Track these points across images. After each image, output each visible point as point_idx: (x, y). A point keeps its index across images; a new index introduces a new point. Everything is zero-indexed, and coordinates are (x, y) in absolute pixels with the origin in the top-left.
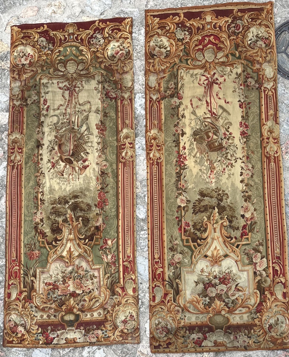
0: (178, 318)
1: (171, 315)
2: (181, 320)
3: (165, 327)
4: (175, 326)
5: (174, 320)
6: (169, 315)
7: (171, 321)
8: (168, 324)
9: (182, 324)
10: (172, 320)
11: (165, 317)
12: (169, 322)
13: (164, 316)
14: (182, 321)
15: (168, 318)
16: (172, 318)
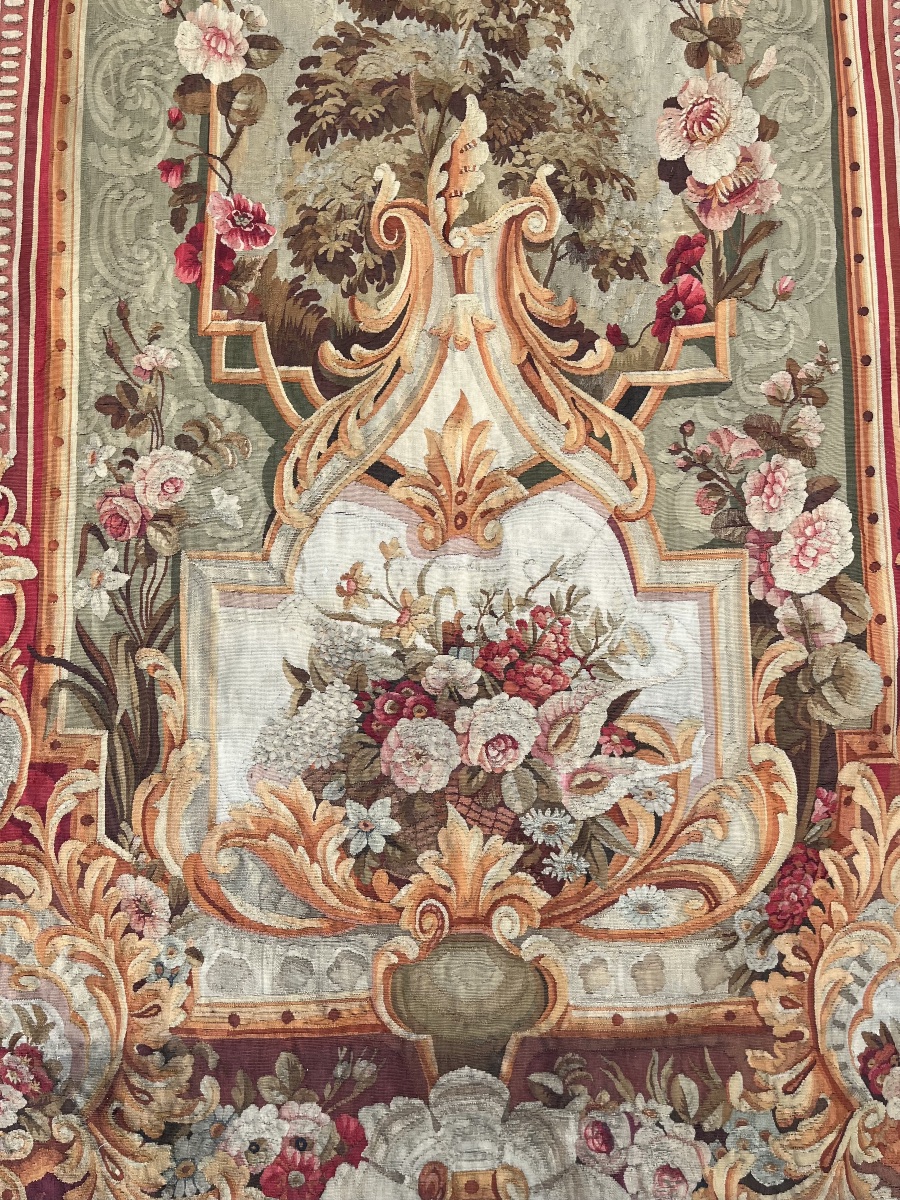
0: (137, 969)
1: (83, 945)
2: (163, 985)
3: (25, 1051)
4: (114, 1037)
5: (101, 983)
6: (62, 943)
7: (80, 994)
8: (53, 1014)
9: (172, 1017)
10: (89, 981)
11: (30, 961)
12: (62, 999)
13: (24, 948)
14: (177, 994)
15: (59, 964)
16: (89, 970)
